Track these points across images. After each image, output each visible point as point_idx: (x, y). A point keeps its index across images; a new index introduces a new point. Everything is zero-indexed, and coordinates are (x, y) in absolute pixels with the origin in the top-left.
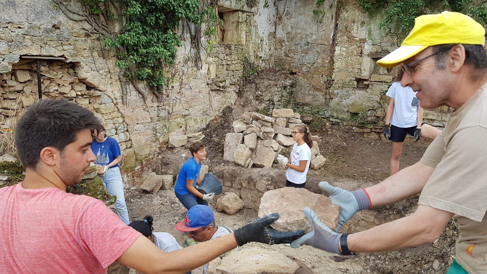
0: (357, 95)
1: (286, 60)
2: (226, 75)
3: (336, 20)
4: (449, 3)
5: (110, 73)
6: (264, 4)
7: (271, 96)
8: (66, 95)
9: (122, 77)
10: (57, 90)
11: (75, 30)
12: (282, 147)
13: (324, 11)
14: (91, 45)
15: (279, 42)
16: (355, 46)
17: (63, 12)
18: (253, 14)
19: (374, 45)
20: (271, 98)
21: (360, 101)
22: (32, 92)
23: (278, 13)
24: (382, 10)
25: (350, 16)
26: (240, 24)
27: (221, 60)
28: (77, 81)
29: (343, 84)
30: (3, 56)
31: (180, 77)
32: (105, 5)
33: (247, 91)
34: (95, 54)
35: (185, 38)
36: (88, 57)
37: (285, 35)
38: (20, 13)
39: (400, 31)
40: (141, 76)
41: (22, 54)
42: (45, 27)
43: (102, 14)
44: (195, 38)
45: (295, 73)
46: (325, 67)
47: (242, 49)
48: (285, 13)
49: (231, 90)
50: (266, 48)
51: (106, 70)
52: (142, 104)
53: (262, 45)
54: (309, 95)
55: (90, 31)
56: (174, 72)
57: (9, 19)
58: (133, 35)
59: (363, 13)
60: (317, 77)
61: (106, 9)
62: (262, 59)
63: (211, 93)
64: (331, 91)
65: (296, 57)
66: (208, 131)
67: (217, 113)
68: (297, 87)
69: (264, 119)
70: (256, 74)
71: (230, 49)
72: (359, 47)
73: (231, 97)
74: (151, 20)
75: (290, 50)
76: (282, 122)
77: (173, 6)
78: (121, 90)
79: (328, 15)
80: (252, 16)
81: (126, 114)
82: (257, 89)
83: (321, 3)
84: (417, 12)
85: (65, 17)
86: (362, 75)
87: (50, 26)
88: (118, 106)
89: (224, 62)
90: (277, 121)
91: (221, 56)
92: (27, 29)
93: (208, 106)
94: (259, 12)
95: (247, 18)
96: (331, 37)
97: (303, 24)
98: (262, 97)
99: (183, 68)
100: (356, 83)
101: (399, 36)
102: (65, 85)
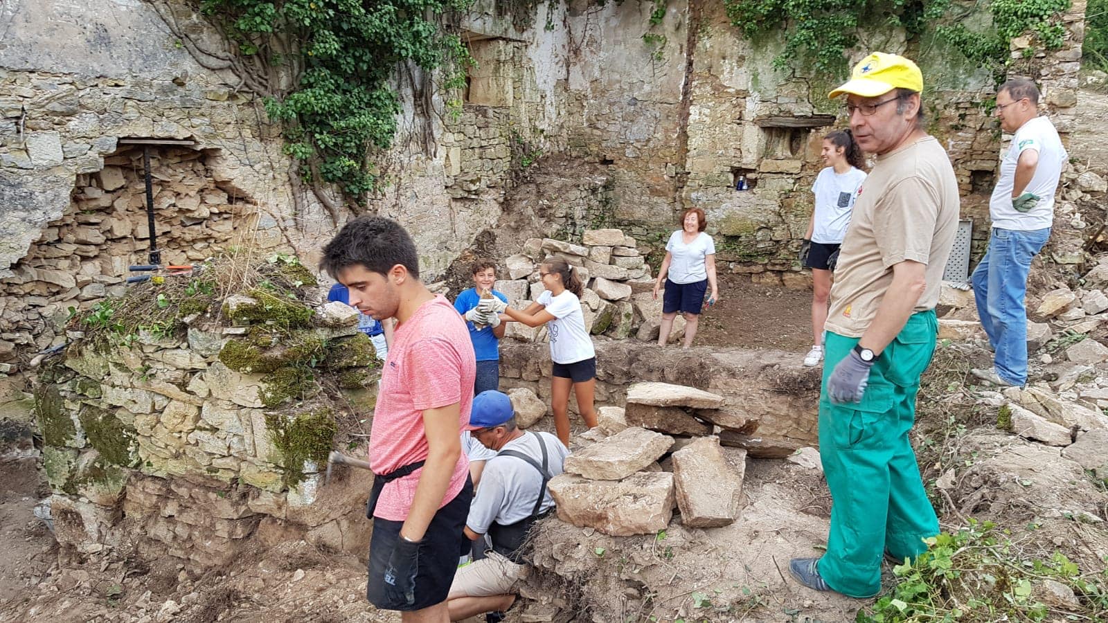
0: (735, 201)
1: (592, 134)
2: (479, 169)
3: (689, 55)
4: (900, 20)
5: (272, 169)
6: (544, 24)
7: (570, 208)
8: (190, 215)
9: (294, 176)
10: (174, 205)
11: (211, 87)
12: (606, 302)
13: (664, 37)
14: (239, 115)
15: (577, 100)
16: (728, 104)
17: (190, 53)
18: (524, 44)
19: (763, 101)
20: (569, 211)
21: (740, 213)
22: (127, 210)
23: (571, 40)
24: (776, 34)
25: (716, 46)
26: (502, 64)
27: (470, 138)
28: (212, 186)
29: (708, 179)
30: (89, 141)
31: (395, 173)
32: (261, 36)
33: (520, 199)
34: (247, 133)
35: (404, 96)
36: (234, 138)
37: (588, 85)
38: (118, 57)
39: (813, 73)
40: (331, 172)
41: (121, 136)
42: (161, 82)
43: (258, 54)
44: (421, 96)
45: (611, 162)
46: (670, 147)
47: (507, 115)
48: (585, 41)
49: (489, 197)
50: (551, 110)
51: (265, 164)
52: (330, 229)
53: (543, 106)
54: (641, 203)
55: (237, 88)
56: (384, 164)
57: (100, 71)
58: (319, 94)
59: (741, 39)
60: (657, 168)
61: (264, 46)
62: (545, 133)
63: (453, 204)
64: (683, 195)
65: (611, 128)
66: (451, 280)
67: (466, 245)
68: (617, 189)
69: (567, 251)
70: (536, 165)
71: (485, 116)
72: (735, 107)
73: (490, 213)
74: (348, 63)
75: (598, 115)
76: (602, 255)
77: (389, 36)
78: (293, 202)
79: (673, 45)
80: (524, 48)
81: (302, 250)
82: (540, 194)
83: (658, 21)
84: (843, 38)
85: (194, 64)
86: (744, 161)
87: (168, 81)
88: (288, 233)
89: (475, 143)
90: (594, 252)
91: (470, 130)
92: (129, 87)
93: (448, 232)
94: (536, 40)
95: (514, 53)
96: (681, 87)
97: (624, 61)
98: (552, 211)
99: (402, 156)
100: (731, 177)
101: (810, 83)
102: (190, 194)
